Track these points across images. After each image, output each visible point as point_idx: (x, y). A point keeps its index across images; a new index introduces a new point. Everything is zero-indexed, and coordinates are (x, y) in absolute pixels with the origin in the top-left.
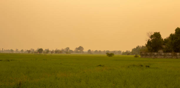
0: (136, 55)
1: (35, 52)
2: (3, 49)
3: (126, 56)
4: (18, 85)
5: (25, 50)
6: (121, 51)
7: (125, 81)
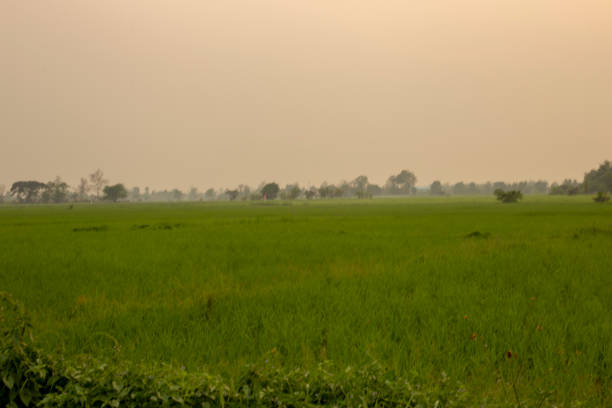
0: (600, 194)
1: (254, 197)
2: (147, 189)
3: (566, 198)
4: (203, 308)
5: (221, 189)
6: (545, 184)
7: (567, 287)
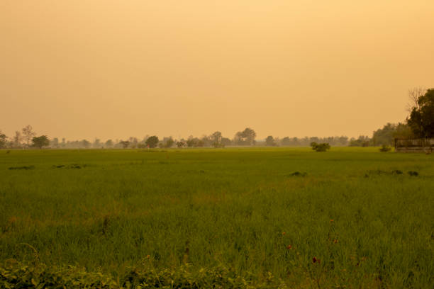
0: (384, 146)
1: (140, 146)
2: (64, 140)
3: (360, 148)
4: (100, 225)
5: (117, 140)
6: (346, 139)
7: (359, 212)
